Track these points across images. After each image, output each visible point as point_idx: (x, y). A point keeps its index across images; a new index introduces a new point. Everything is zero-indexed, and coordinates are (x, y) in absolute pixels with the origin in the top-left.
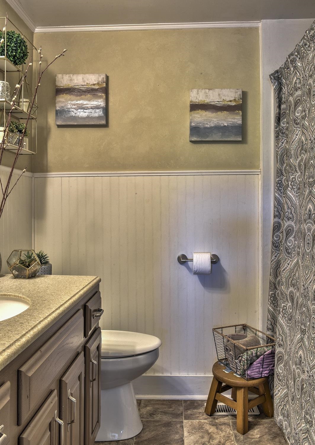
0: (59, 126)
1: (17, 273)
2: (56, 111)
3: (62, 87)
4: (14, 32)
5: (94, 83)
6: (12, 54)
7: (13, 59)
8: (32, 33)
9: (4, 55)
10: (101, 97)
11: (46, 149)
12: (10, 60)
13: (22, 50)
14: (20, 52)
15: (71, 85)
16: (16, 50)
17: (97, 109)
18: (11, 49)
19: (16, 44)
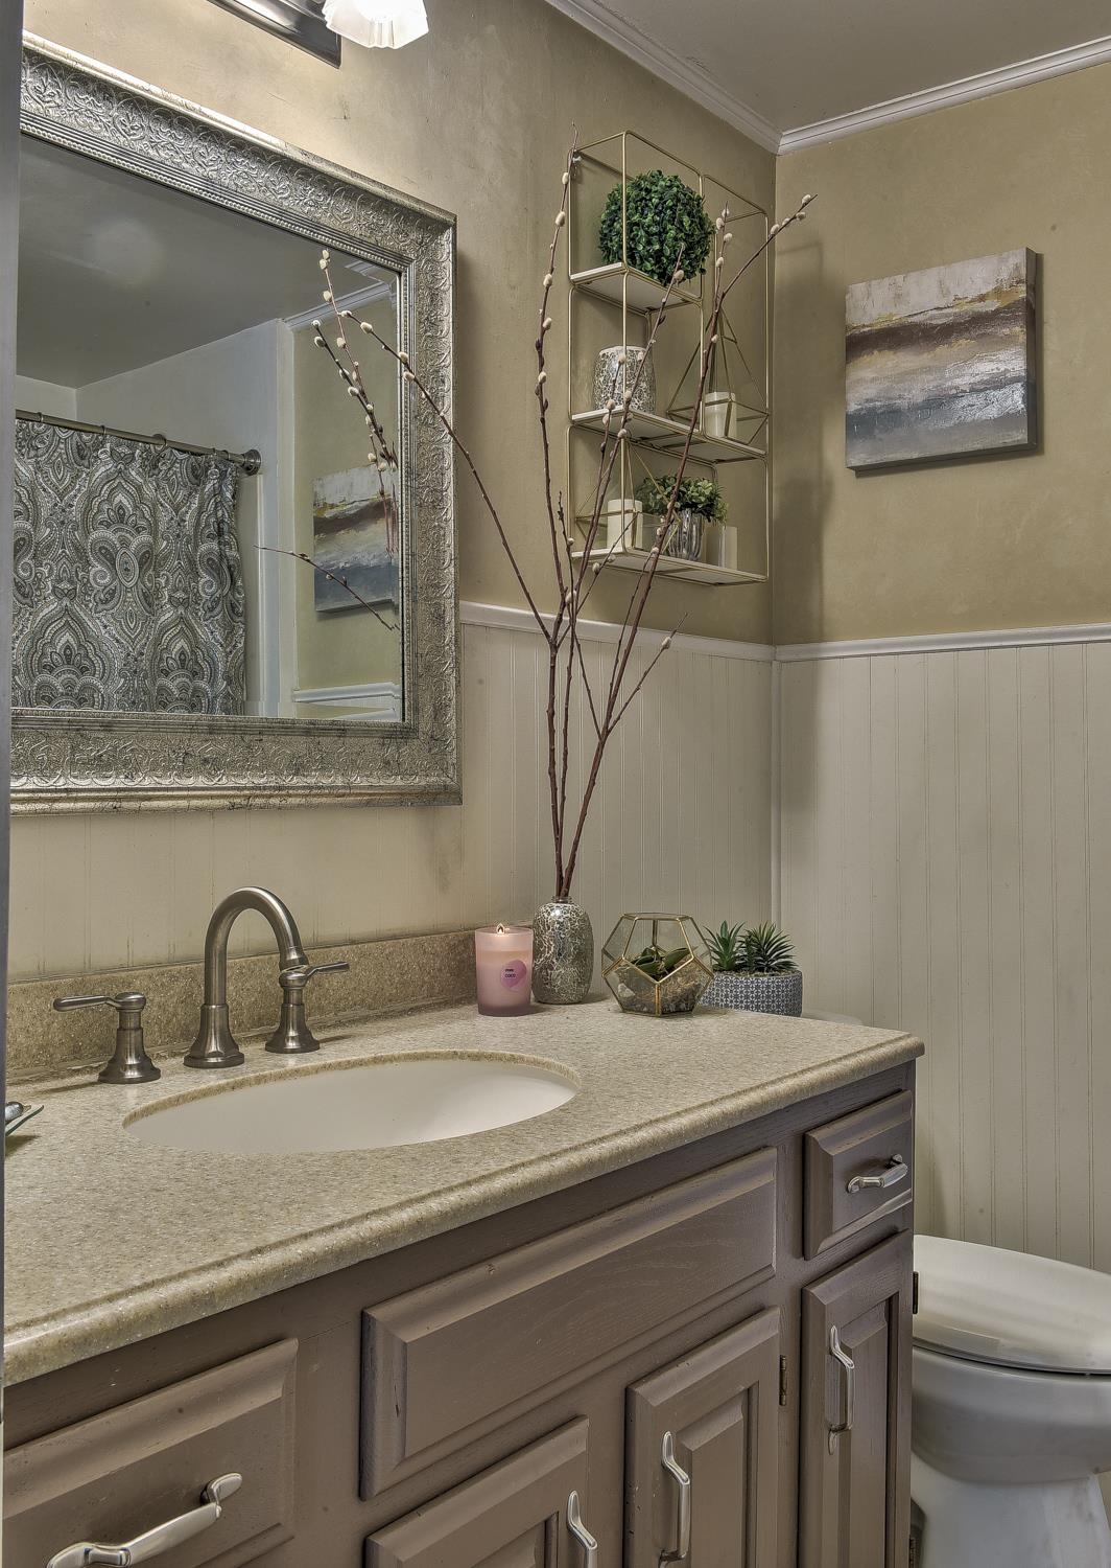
0: (862, 471)
1: (628, 993)
2: (849, 417)
3: (866, 329)
4: (660, 172)
5: (984, 292)
6: (648, 251)
7: (655, 265)
8: (769, 159)
9: (620, 260)
10: (1008, 341)
11: (819, 558)
12: (646, 271)
13: (680, 229)
14: (676, 239)
15: (899, 314)
16: (659, 234)
17: (996, 388)
18: (643, 234)
19: (658, 214)
